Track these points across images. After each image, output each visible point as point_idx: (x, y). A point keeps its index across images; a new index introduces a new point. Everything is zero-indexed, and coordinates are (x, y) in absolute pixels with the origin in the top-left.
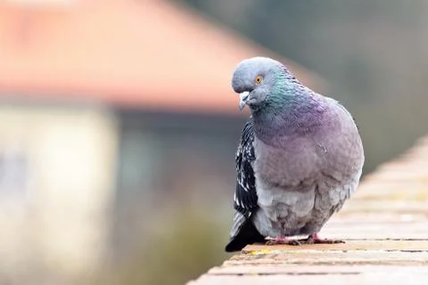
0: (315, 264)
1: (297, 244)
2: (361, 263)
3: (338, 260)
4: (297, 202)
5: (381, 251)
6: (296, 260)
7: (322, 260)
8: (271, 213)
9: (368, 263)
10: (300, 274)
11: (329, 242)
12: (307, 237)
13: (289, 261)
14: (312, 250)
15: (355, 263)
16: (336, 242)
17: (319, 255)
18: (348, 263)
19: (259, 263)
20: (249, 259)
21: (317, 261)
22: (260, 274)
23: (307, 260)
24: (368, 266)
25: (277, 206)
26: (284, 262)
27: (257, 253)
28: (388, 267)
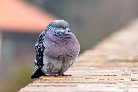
0: (62, 83)
1: (57, 76)
2: (77, 83)
3: (70, 81)
4: (56, 63)
5: (84, 79)
6: (56, 81)
7: (65, 81)
8: (47, 66)
9: (79, 83)
10: (58, 86)
11: (67, 76)
12: (60, 74)
13: (54, 82)
14: (62, 78)
15: (75, 83)
16: (69, 76)
17: (64, 80)
18: (73, 83)
19: (44, 83)
20: (41, 81)
21: (63, 82)
22: (45, 86)
23: (60, 81)
24: (80, 84)
25: (49, 64)
26: (52, 82)
27: (44, 79)
28: (86, 84)
